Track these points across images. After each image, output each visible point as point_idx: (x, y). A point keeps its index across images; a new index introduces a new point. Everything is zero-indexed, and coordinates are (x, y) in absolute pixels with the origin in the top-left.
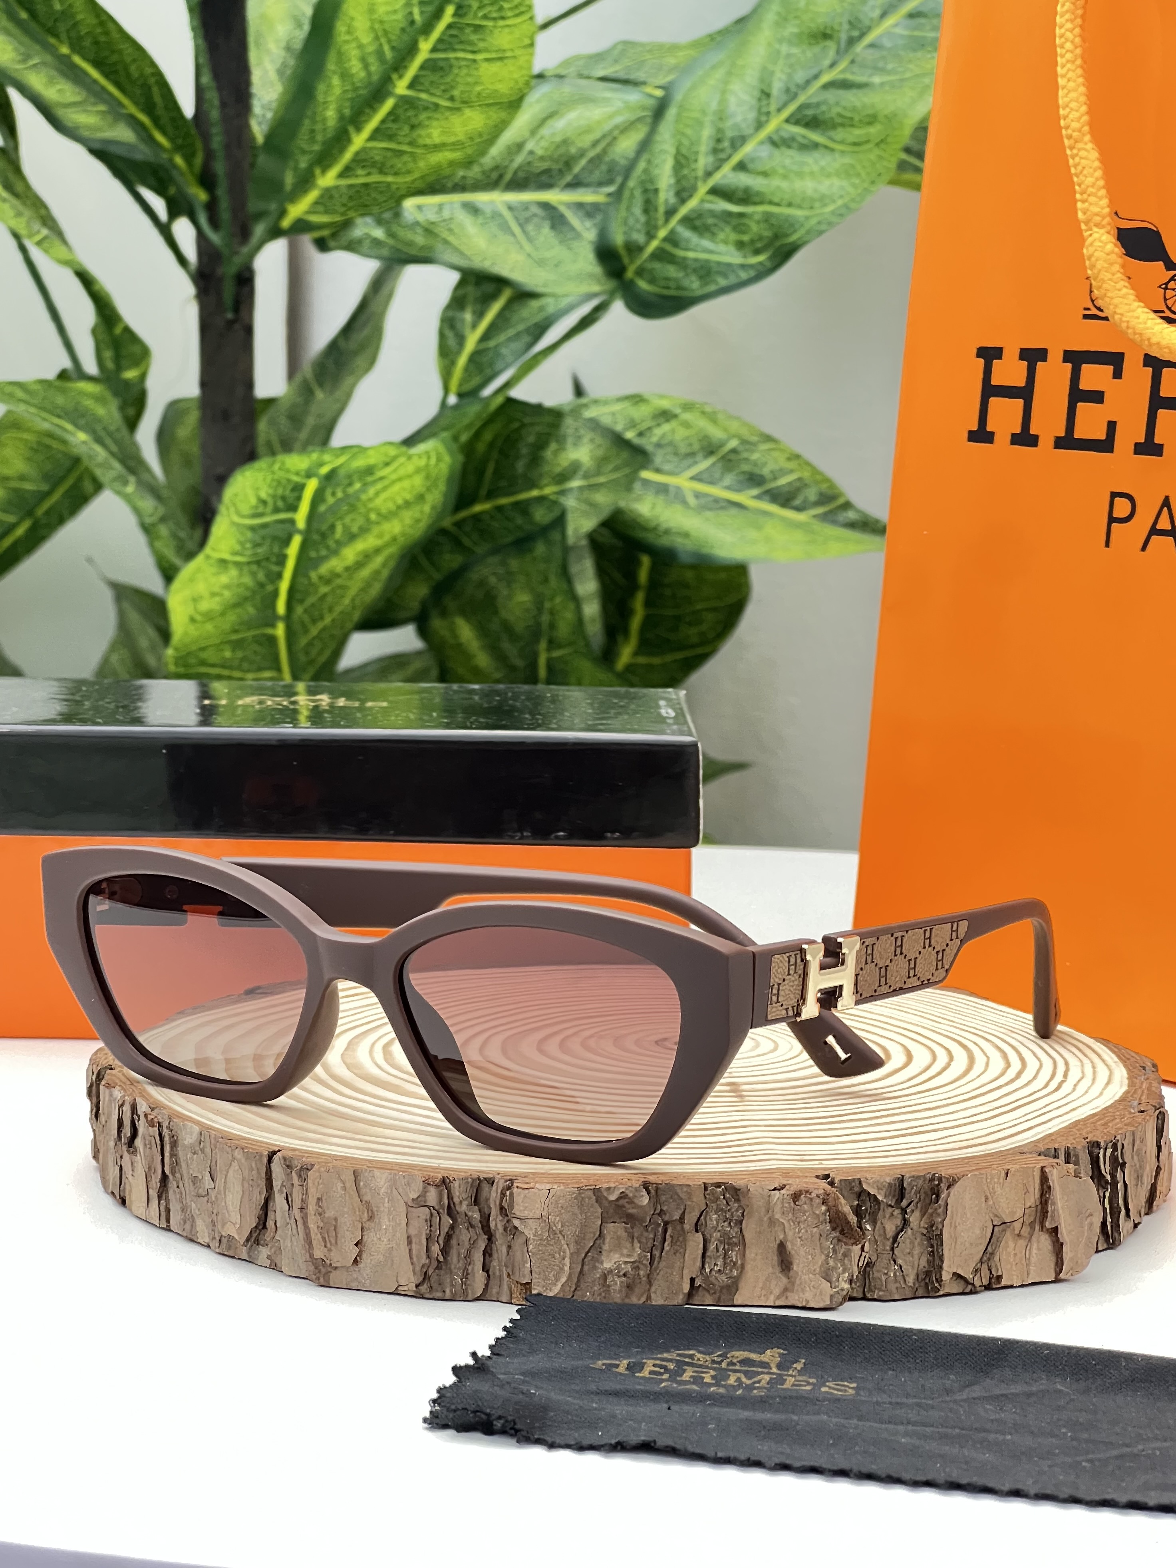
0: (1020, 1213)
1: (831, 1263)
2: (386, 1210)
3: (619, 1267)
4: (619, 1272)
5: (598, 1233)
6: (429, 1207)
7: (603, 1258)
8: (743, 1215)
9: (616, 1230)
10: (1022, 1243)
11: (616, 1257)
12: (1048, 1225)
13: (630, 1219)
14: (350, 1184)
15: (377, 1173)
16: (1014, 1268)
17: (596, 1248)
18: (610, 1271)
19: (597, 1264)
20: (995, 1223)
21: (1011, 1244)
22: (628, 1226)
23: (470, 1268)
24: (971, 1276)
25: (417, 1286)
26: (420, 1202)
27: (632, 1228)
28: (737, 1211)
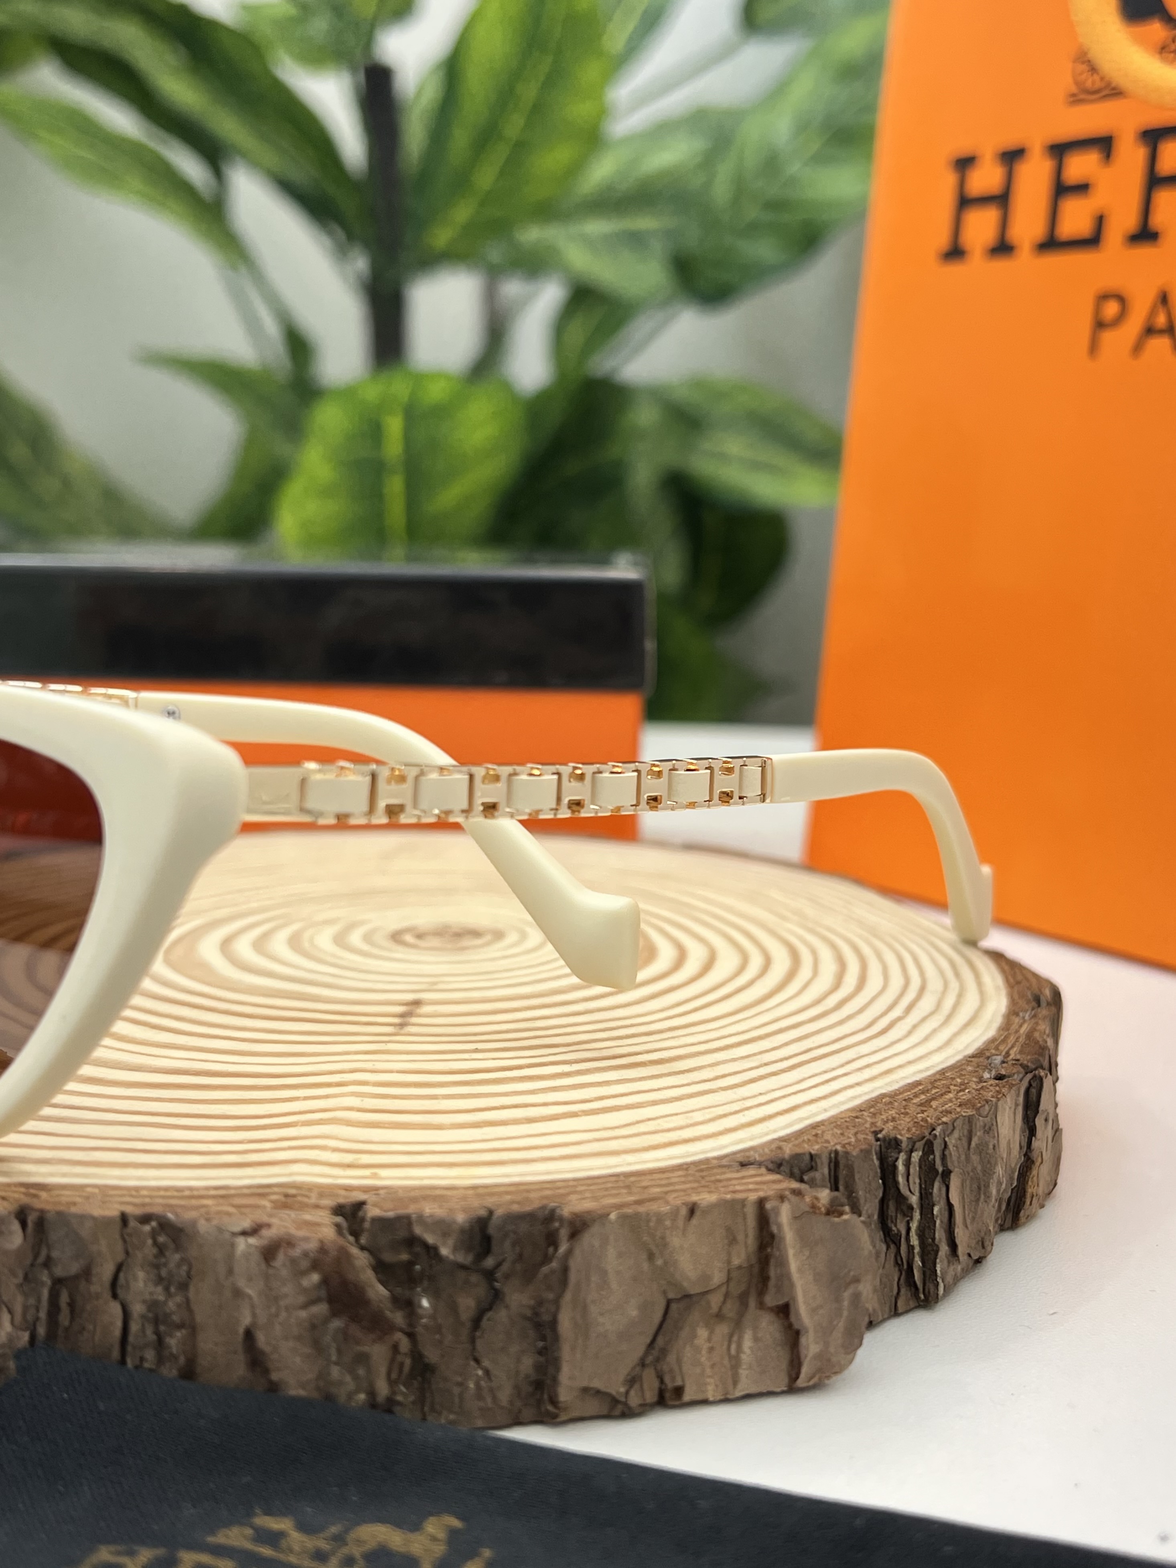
0: (718, 1278)
8: (189, 1277)
10: (722, 1329)
12: (771, 1300)
16: (708, 1371)
20: (671, 1296)
21: (702, 1333)
24: (622, 1390)
28: (179, 1266)
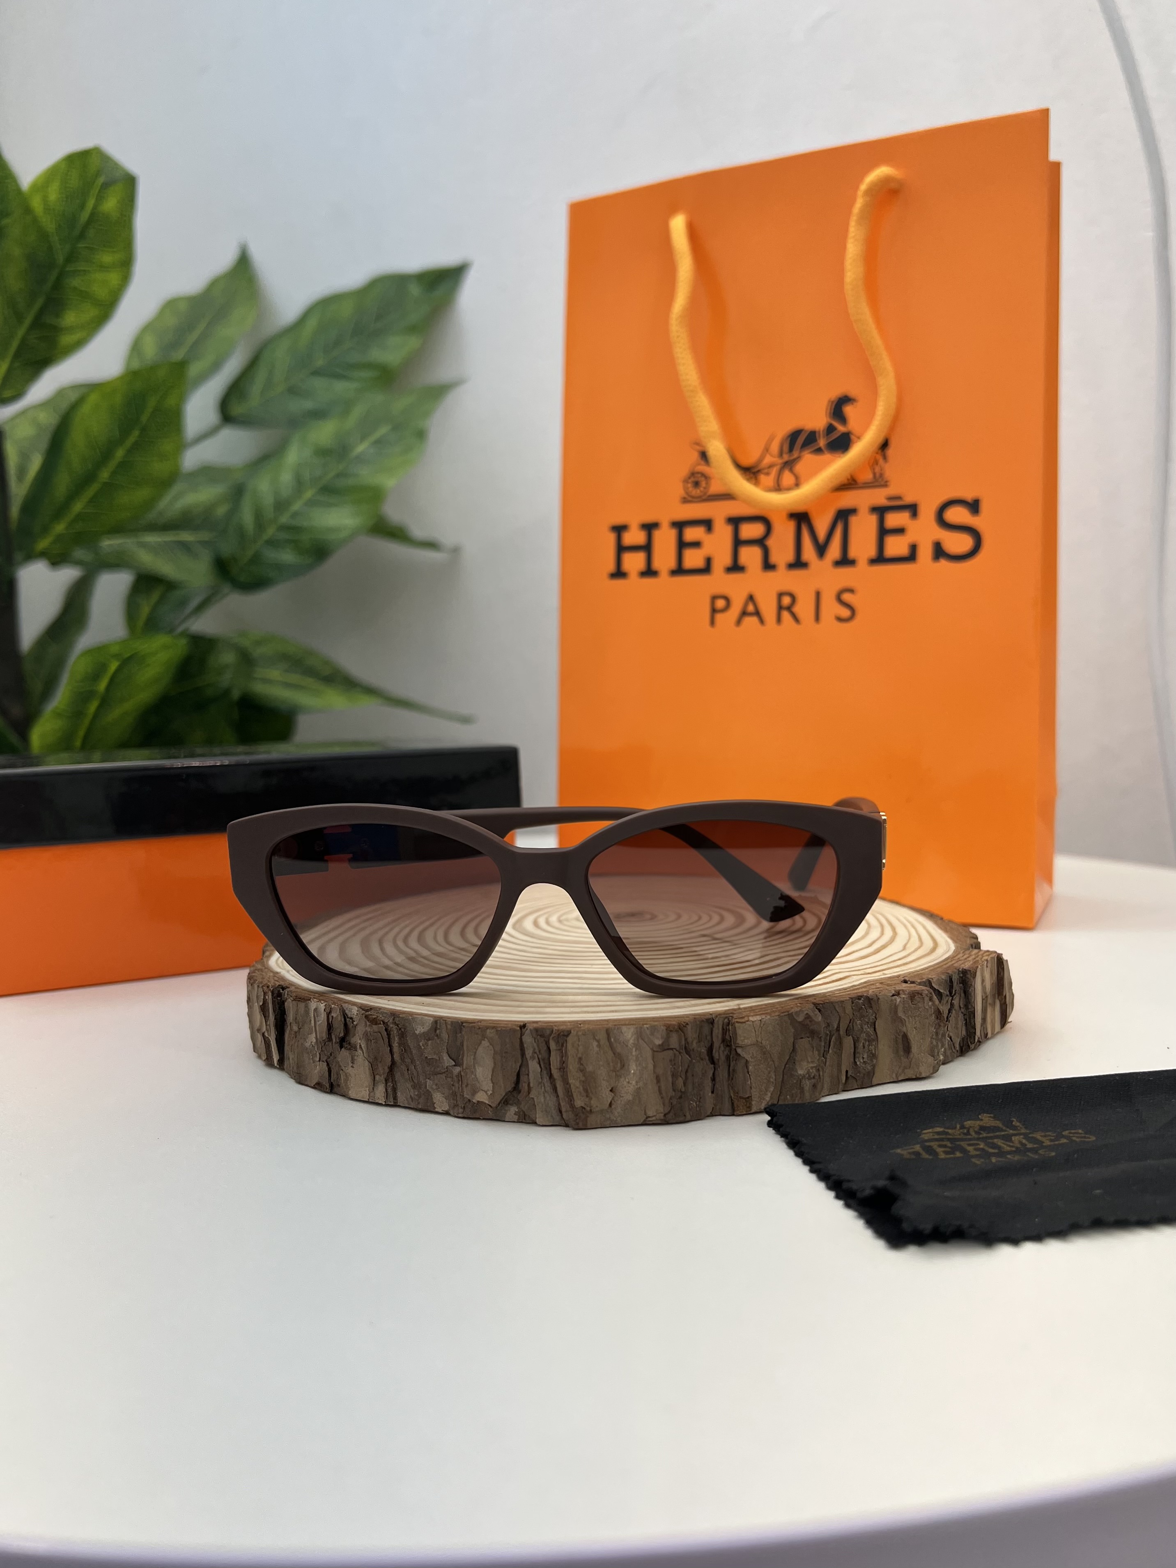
1: (935, 1043)
2: (634, 1058)
3: (808, 1072)
4: (809, 1076)
5: (792, 1049)
6: (672, 1049)
7: (797, 1067)
8: (876, 1018)
9: (804, 1043)
11: (805, 1064)
13: (813, 1033)
14: (604, 1041)
15: (624, 1029)
17: (792, 1061)
18: (804, 1076)
19: (793, 1072)
22: (810, 1039)
23: (702, 1093)
25: (665, 1115)
26: (664, 1047)
27: (812, 1040)
28: (872, 1015)
